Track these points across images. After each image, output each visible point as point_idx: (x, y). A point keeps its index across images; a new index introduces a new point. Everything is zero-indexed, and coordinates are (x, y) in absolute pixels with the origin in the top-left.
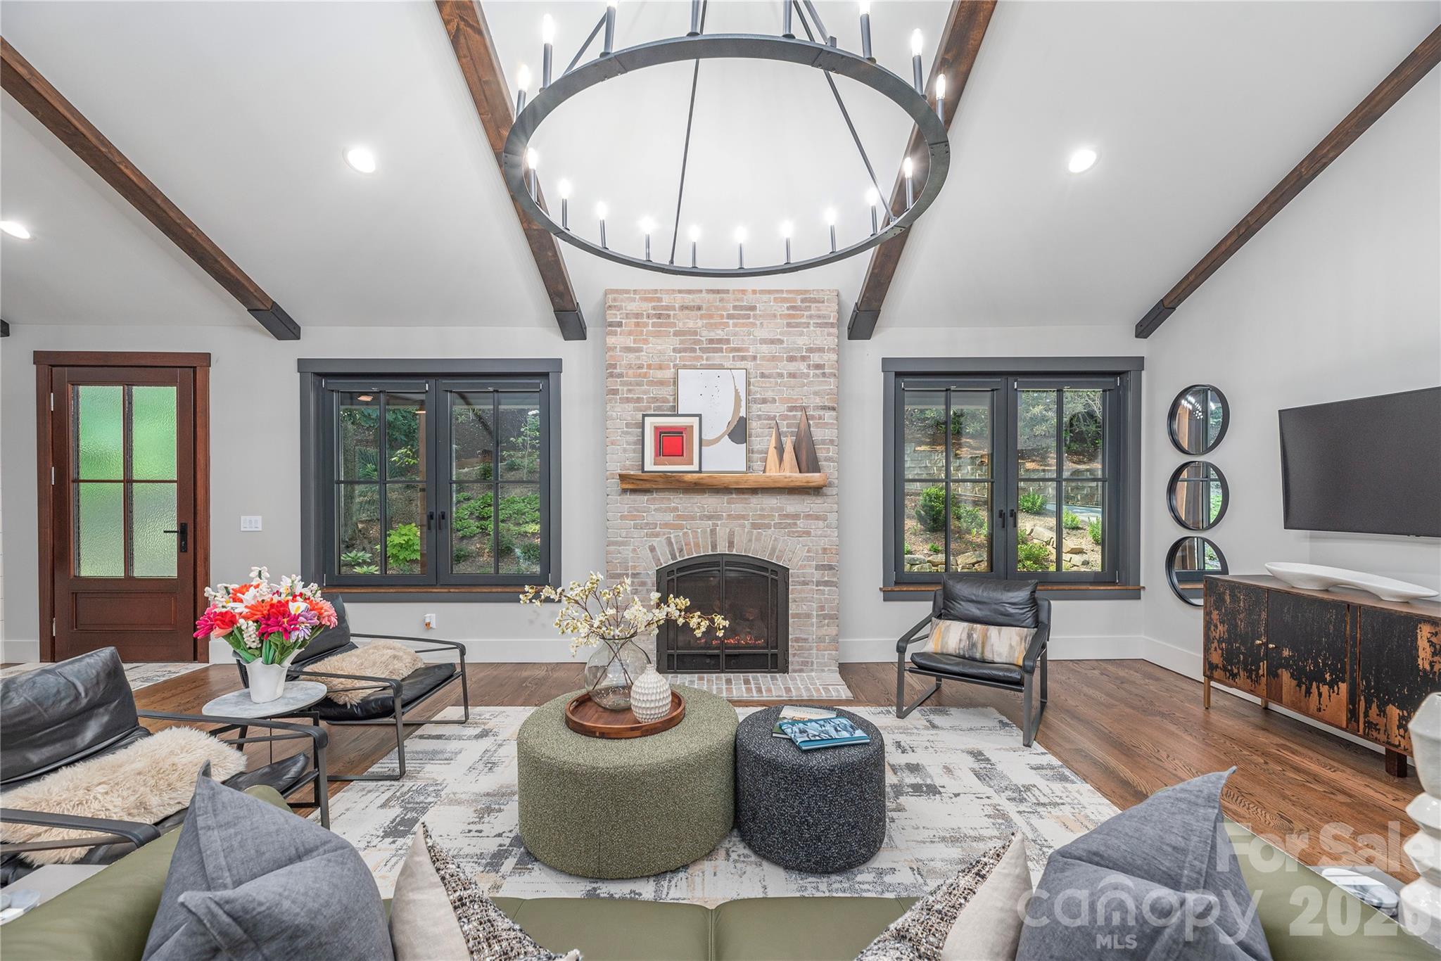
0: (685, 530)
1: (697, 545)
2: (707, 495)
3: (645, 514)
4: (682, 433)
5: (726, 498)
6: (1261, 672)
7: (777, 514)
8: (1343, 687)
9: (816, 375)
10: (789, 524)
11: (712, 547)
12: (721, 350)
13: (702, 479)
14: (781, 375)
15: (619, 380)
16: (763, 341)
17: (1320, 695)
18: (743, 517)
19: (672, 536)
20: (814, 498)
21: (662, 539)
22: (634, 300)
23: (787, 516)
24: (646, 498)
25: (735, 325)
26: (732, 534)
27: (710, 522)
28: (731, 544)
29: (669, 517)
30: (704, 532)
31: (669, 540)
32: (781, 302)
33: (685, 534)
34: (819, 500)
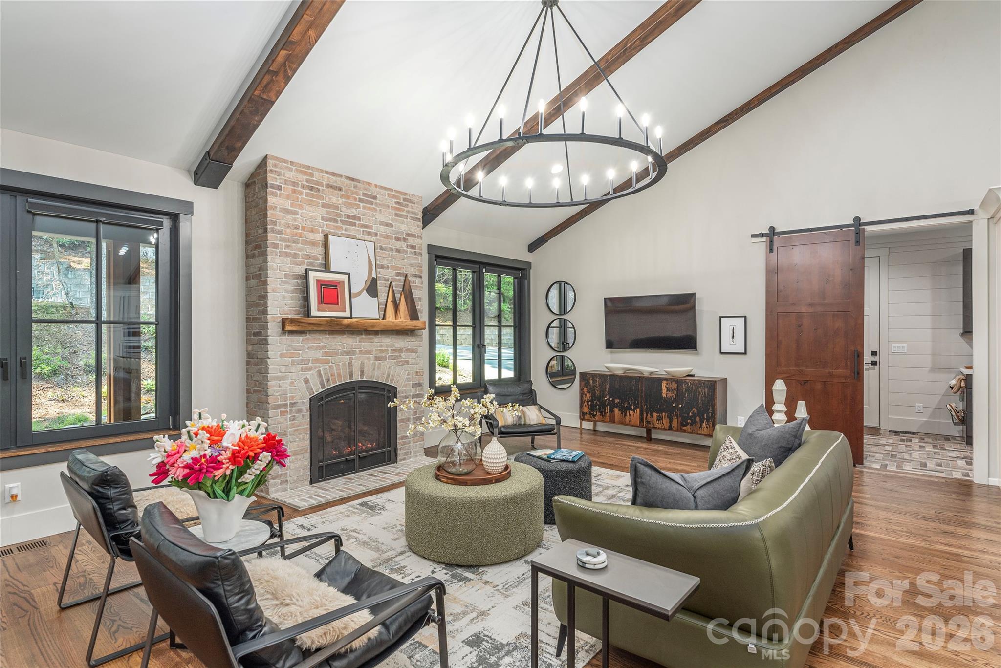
0: (331, 364)
1: (339, 375)
2: (345, 336)
3: (300, 352)
4: (336, 286)
5: (358, 338)
6: (606, 411)
7: (390, 349)
8: (638, 410)
9: (411, 253)
10: (397, 356)
11: (350, 376)
12: (354, 225)
13: (353, 323)
14: (392, 250)
15: (278, 236)
16: (382, 223)
17: (630, 415)
18: (370, 352)
19: (321, 369)
20: (410, 338)
21: (314, 372)
22: (291, 170)
23: (395, 350)
24: (301, 338)
25: (364, 208)
26: (362, 365)
27: (348, 357)
28: (362, 373)
29: (319, 354)
30: (344, 364)
31: (319, 372)
32: (392, 197)
33: (331, 367)
34: (413, 339)
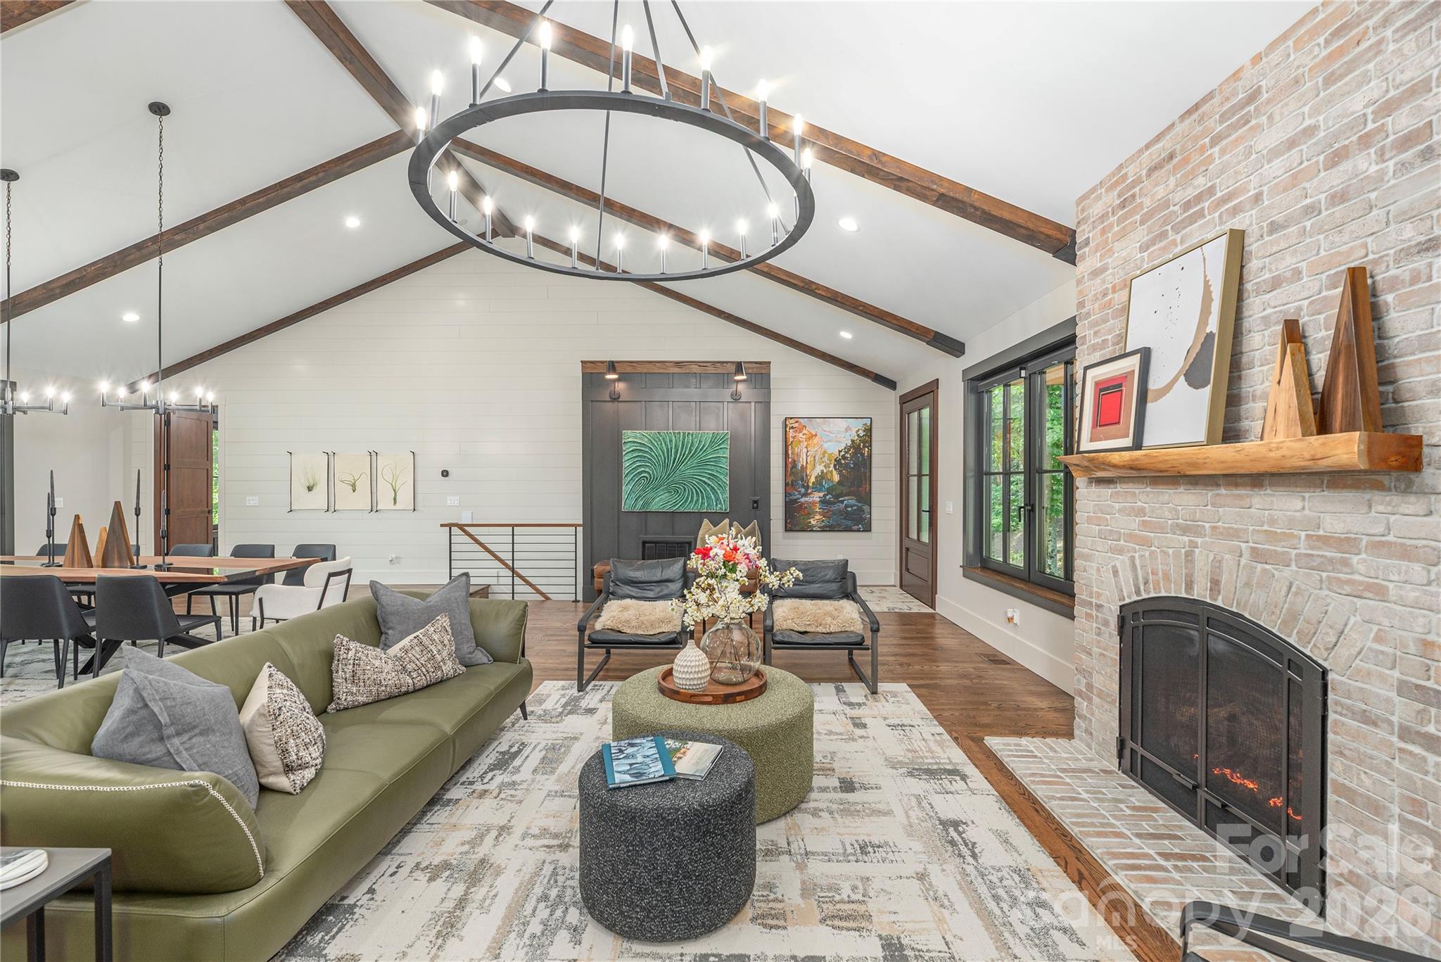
0: (1153, 548)
1: (1166, 576)
2: (1181, 489)
3: (1108, 517)
4: (1121, 385)
5: (1210, 494)
7: (1303, 534)
9: (1403, 166)
10: (1331, 561)
11: (1187, 585)
12: (1201, 214)
14: (1312, 210)
16: (1275, 153)
18: (1234, 534)
19: (1137, 555)
20: (1396, 499)
21: (1125, 558)
22: (1099, 197)
23: (1325, 541)
24: (1110, 491)
25: (1223, 152)
26: (1217, 564)
27: (1186, 539)
28: (1215, 584)
29: (1133, 524)
30: (1176, 555)
31: (1132, 559)
32: (1311, 39)
33: (1152, 553)
34: (1412, 505)
